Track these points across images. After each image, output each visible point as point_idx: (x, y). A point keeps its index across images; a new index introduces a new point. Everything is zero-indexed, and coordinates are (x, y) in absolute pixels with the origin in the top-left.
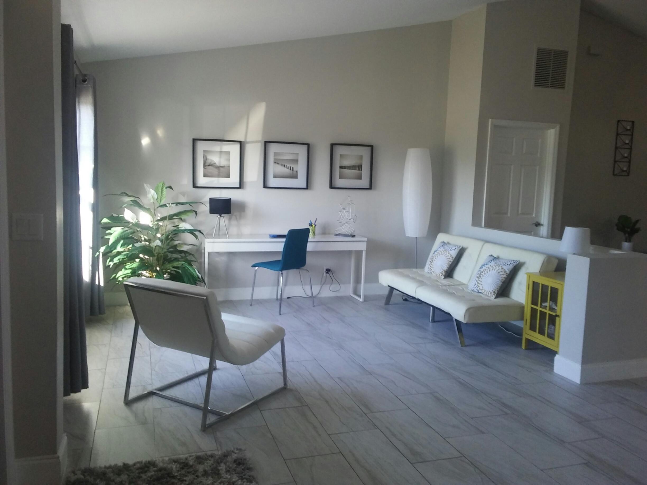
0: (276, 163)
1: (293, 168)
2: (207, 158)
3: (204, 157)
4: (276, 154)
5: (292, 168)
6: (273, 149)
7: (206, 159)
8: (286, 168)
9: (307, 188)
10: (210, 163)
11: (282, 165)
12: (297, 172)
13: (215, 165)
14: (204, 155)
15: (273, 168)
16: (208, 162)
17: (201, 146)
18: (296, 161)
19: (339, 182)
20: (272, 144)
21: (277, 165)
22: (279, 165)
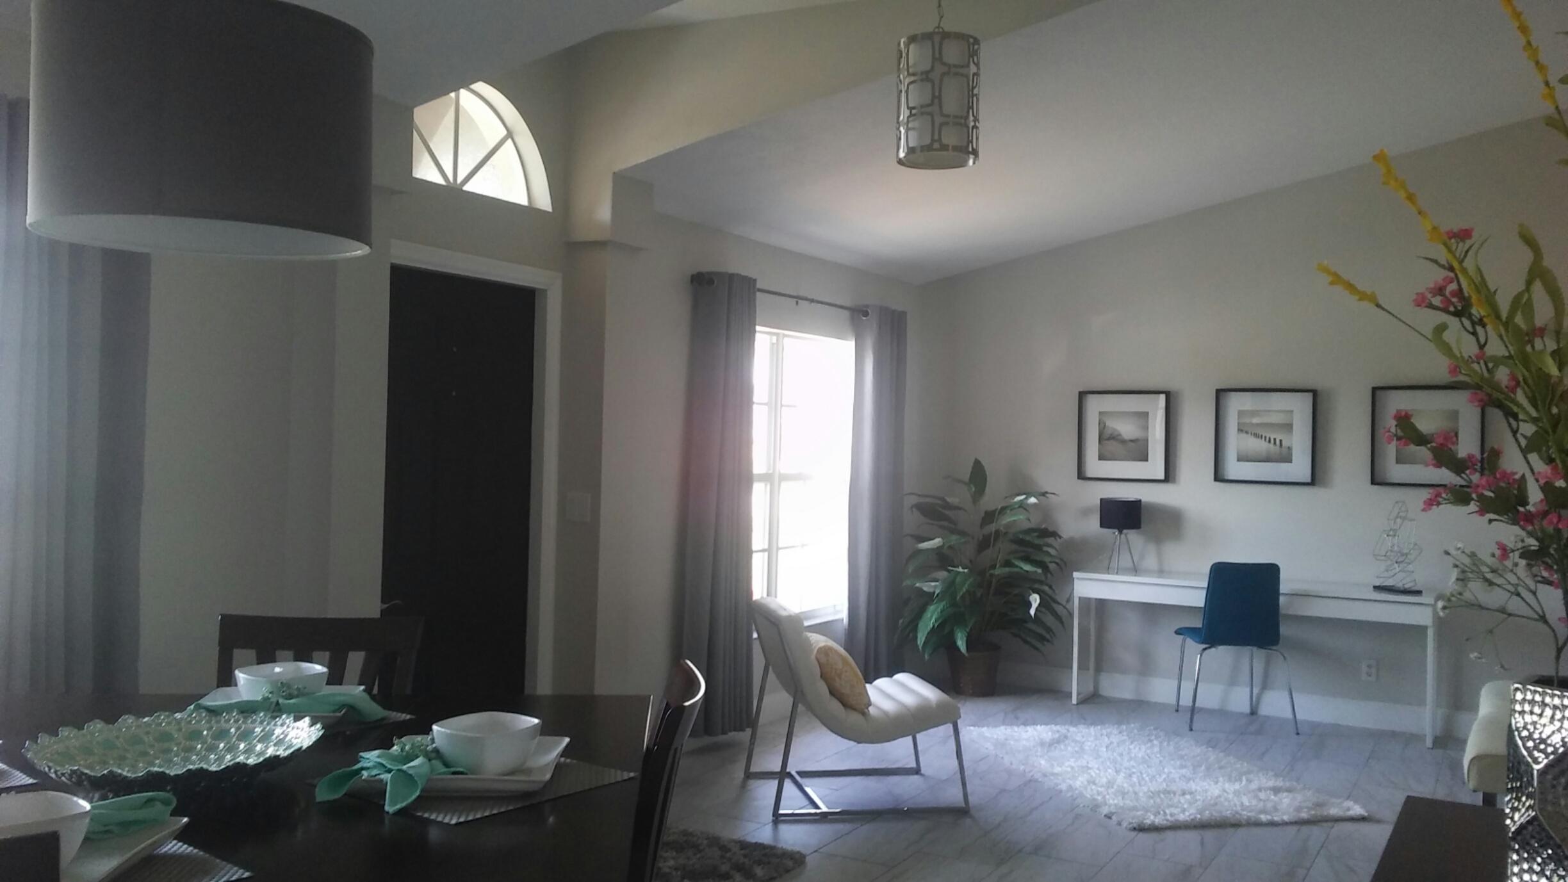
0: (1242, 431)
1: (1281, 441)
2: (1105, 426)
3: (1099, 424)
4: (1241, 413)
5: (1278, 442)
6: (1236, 404)
7: (1104, 428)
8: (1265, 440)
9: (1313, 482)
10: (1111, 435)
11: (1256, 435)
12: (1290, 448)
13: (1119, 437)
14: (1100, 420)
15: (1234, 442)
16: (1108, 432)
17: (1095, 406)
18: (1288, 427)
19: (1397, 472)
20: (1233, 394)
21: (1244, 435)
22: (1250, 435)
